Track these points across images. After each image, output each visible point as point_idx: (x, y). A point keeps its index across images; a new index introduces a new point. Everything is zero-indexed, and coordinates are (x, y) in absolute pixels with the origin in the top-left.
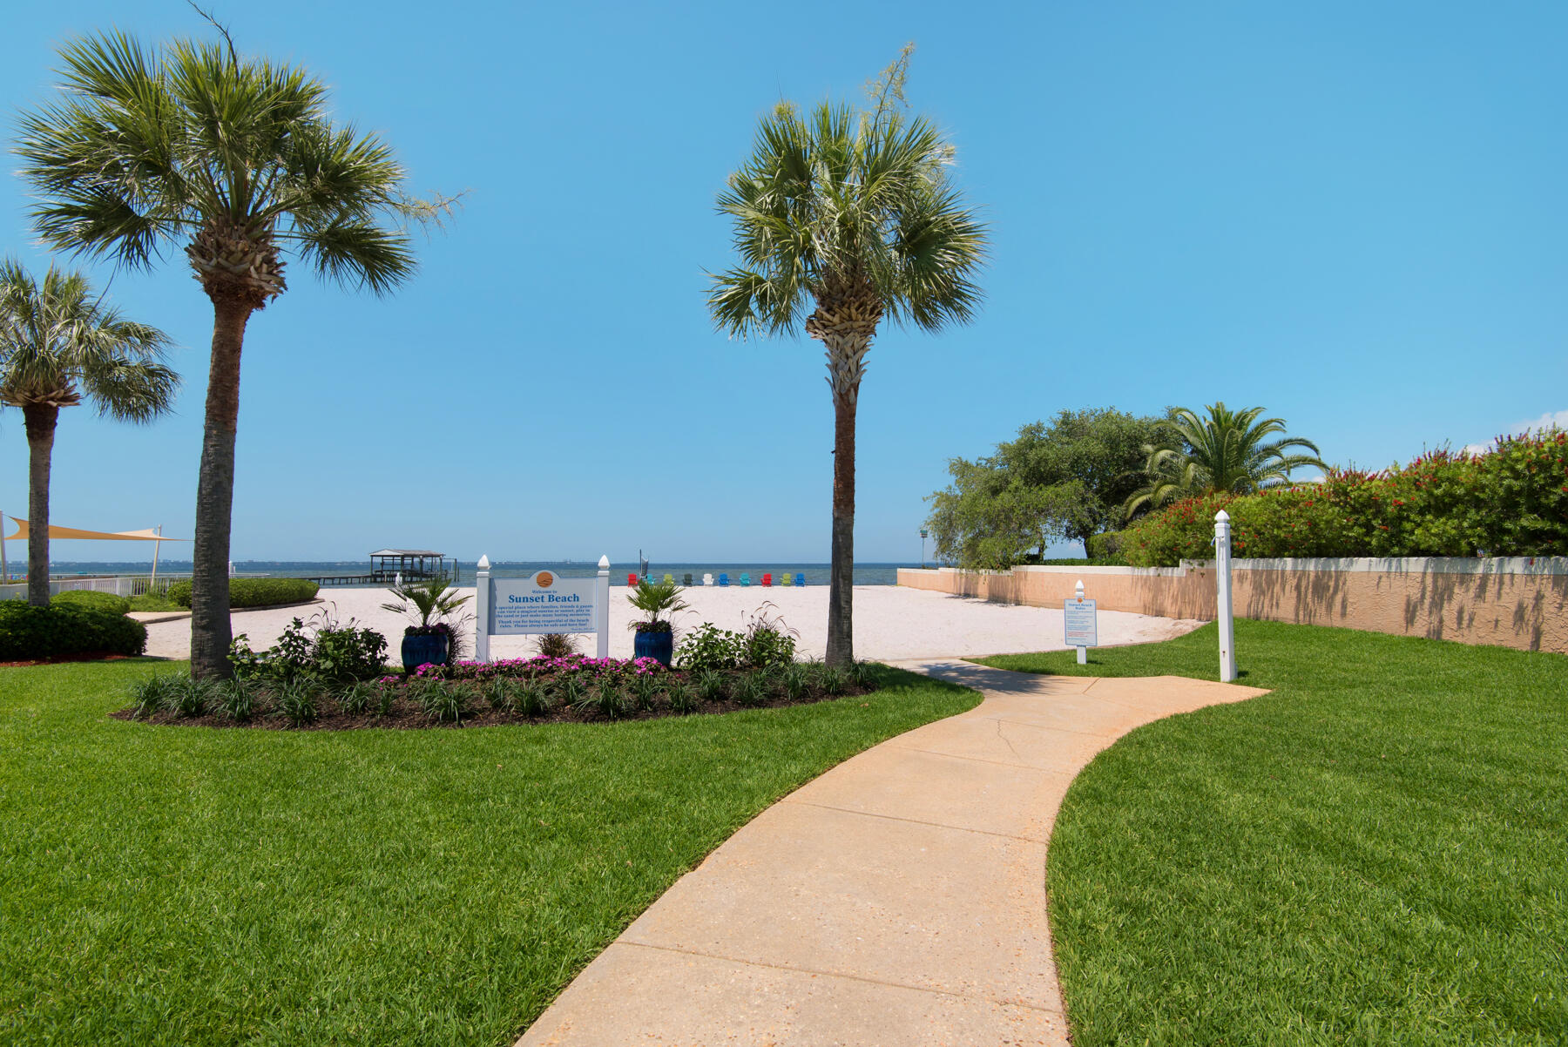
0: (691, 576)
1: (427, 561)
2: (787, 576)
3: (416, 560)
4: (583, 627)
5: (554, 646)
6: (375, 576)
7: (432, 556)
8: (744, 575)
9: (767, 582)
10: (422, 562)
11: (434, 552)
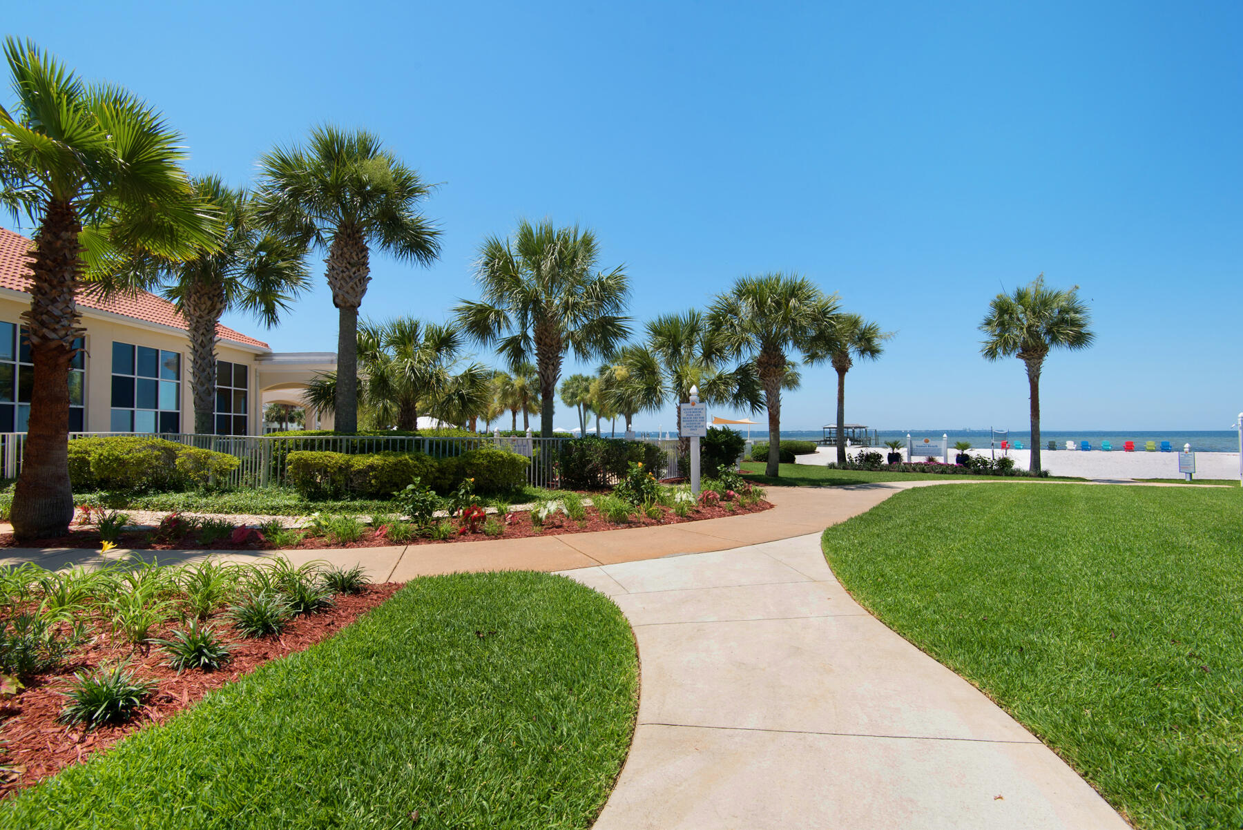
0: (1054, 442)
1: (857, 430)
2: (1150, 443)
3: (850, 430)
4: (939, 455)
5: (931, 460)
6: (825, 441)
7: (860, 428)
8: (1105, 442)
9: (1129, 448)
10: (854, 431)
11: (860, 425)
